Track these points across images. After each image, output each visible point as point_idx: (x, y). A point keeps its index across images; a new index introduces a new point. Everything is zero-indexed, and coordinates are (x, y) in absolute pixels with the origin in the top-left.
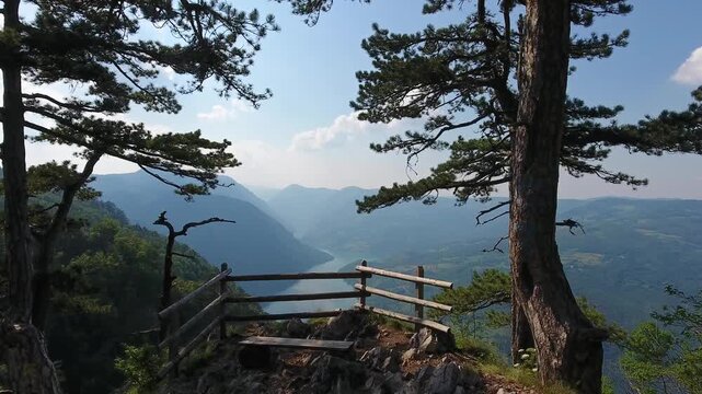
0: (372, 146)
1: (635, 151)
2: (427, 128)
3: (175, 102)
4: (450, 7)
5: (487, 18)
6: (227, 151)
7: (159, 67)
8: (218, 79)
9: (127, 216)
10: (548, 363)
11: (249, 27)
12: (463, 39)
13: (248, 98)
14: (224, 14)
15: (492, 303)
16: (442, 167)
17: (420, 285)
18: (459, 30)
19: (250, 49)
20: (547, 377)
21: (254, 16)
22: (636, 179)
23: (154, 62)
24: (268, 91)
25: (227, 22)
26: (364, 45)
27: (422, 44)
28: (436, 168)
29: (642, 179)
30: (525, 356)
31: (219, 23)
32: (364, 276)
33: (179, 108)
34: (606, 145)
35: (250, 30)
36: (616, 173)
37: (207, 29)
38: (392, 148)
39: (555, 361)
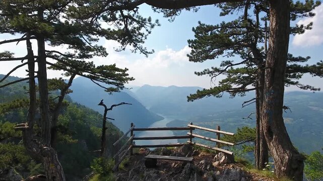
0: (195, 73)
1: (315, 76)
2: (221, 66)
3: (105, 52)
4: (232, 13)
5: (248, 17)
6: (126, 73)
7: (99, 37)
8: (130, 45)
9: (72, 98)
10: (280, 169)
11: (147, 24)
12: (237, 27)
13: (144, 53)
14: (137, 19)
15: (246, 142)
16: (224, 81)
17: (218, 134)
18: (235, 23)
19: (146, 33)
20: (279, 175)
21: (150, 20)
22: (314, 88)
23: (98, 35)
24: (153, 50)
25: (138, 22)
26: (193, 29)
27: (219, 29)
28: (221, 81)
29: (318, 88)
30: (268, 165)
31: (135, 23)
32: (192, 129)
33: (107, 54)
34: (301, 73)
35: (148, 26)
36: (305, 85)
37: (130, 25)
38: (205, 74)
39: (283, 168)
